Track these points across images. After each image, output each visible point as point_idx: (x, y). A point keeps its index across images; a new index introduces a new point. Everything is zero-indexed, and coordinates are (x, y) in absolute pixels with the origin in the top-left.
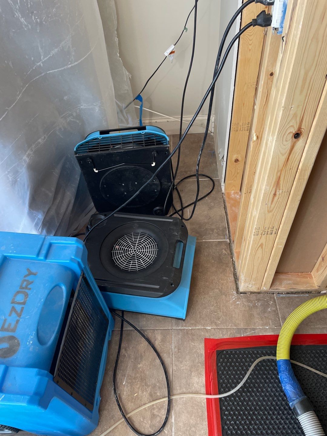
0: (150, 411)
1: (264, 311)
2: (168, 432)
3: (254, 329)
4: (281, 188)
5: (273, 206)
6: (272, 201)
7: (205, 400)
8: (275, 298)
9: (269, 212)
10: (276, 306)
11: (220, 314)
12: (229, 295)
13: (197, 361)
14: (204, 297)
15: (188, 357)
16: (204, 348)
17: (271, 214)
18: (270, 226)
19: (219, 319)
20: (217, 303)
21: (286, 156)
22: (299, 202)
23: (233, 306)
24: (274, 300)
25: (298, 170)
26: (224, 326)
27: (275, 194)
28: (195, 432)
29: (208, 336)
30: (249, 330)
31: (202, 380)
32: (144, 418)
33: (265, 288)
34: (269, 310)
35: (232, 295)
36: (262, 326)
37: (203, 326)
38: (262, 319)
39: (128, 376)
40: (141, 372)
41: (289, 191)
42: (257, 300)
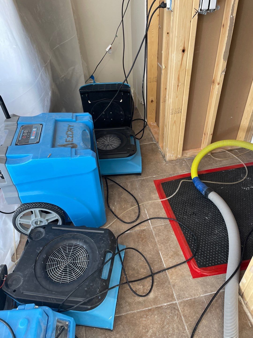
0: (133, 211)
1: (181, 165)
2: (145, 217)
3: (178, 173)
4: (180, 82)
5: (178, 93)
6: (177, 90)
7: (161, 202)
8: (185, 160)
9: (177, 97)
10: (186, 163)
11: (159, 170)
12: (161, 163)
13: (152, 189)
14: (149, 166)
15: (147, 189)
16: (154, 184)
17: (177, 99)
18: (178, 108)
19: (159, 172)
20: (156, 166)
21: (180, 62)
22: (189, 89)
23: (165, 166)
24: (185, 161)
25: (186, 71)
26: (162, 174)
27: (178, 86)
28: (159, 214)
29: (155, 179)
30: (176, 174)
31: (157, 195)
32: (131, 214)
33: (179, 156)
34: (184, 165)
35: (163, 162)
36: (182, 171)
37: (151, 176)
38: (181, 169)
39: (117, 201)
40: (124, 198)
41: (184, 83)
42: (176, 162)
